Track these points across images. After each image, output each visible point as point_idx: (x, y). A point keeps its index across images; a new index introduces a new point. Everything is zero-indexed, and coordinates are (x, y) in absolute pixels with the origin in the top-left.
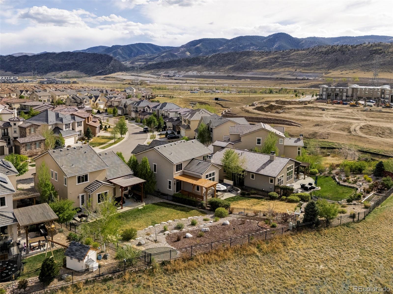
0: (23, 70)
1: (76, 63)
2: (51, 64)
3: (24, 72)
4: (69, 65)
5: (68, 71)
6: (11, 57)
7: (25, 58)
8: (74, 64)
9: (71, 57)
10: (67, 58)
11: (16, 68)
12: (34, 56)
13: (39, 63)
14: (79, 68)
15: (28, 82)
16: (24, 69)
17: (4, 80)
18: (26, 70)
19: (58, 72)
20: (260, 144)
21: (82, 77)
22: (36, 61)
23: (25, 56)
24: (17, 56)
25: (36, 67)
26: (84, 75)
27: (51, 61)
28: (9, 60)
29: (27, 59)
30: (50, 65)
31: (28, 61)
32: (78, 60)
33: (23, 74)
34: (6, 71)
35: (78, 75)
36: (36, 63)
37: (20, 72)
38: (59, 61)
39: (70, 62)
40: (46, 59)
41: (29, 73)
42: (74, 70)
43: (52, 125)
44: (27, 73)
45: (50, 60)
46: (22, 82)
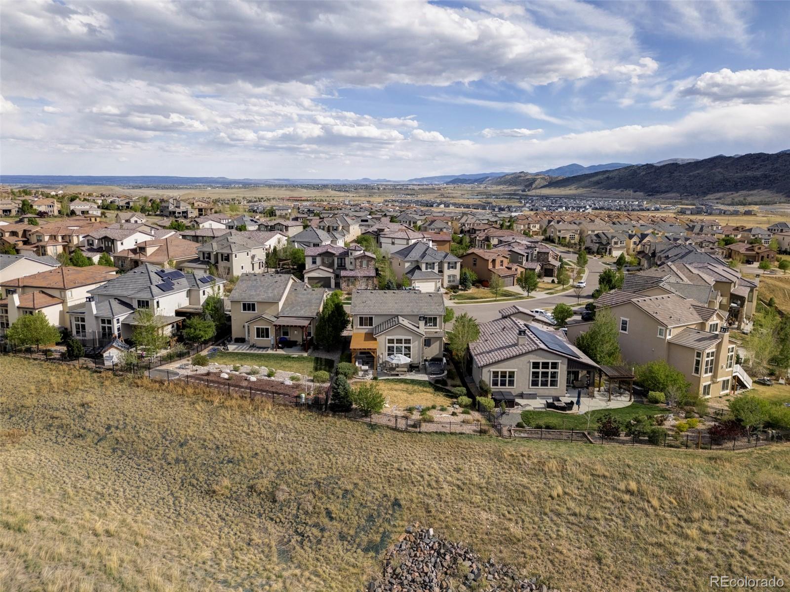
0: (664, 189)
1: (770, 176)
2: (719, 177)
3: (665, 192)
4: (756, 179)
5: (750, 190)
6: (648, 168)
7: (673, 168)
8: (766, 176)
9: (762, 163)
10: (753, 166)
11: (654, 185)
12: (690, 163)
13: (696, 177)
14: (774, 185)
15: (658, 210)
16: (666, 187)
17: (620, 205)
18: (669, 189)
19: (728, 193)
20: (626, 330)
21: (776, 203)
22: (691, 174)
23: (673, 164)
24: (659, 165)
25: (688, 184)
26: (783, 200)
27: (718, 173)
28: (644, 173)
29: (676, 170)
30: (717, 179)
31: (676, 174)
32: (776, 170)
33: (663, 196)
34: (635, 192)
35: (770, 199)
36: (690, 176)
37: (658, 192)
38: (737, 172)
39: (758, 173)
40: (711, 168)
41: (673, 195)
42: (763, 190)
43: (411, 262)
44: (669, 195)
45: (719, 170)
46: (648, 210)
